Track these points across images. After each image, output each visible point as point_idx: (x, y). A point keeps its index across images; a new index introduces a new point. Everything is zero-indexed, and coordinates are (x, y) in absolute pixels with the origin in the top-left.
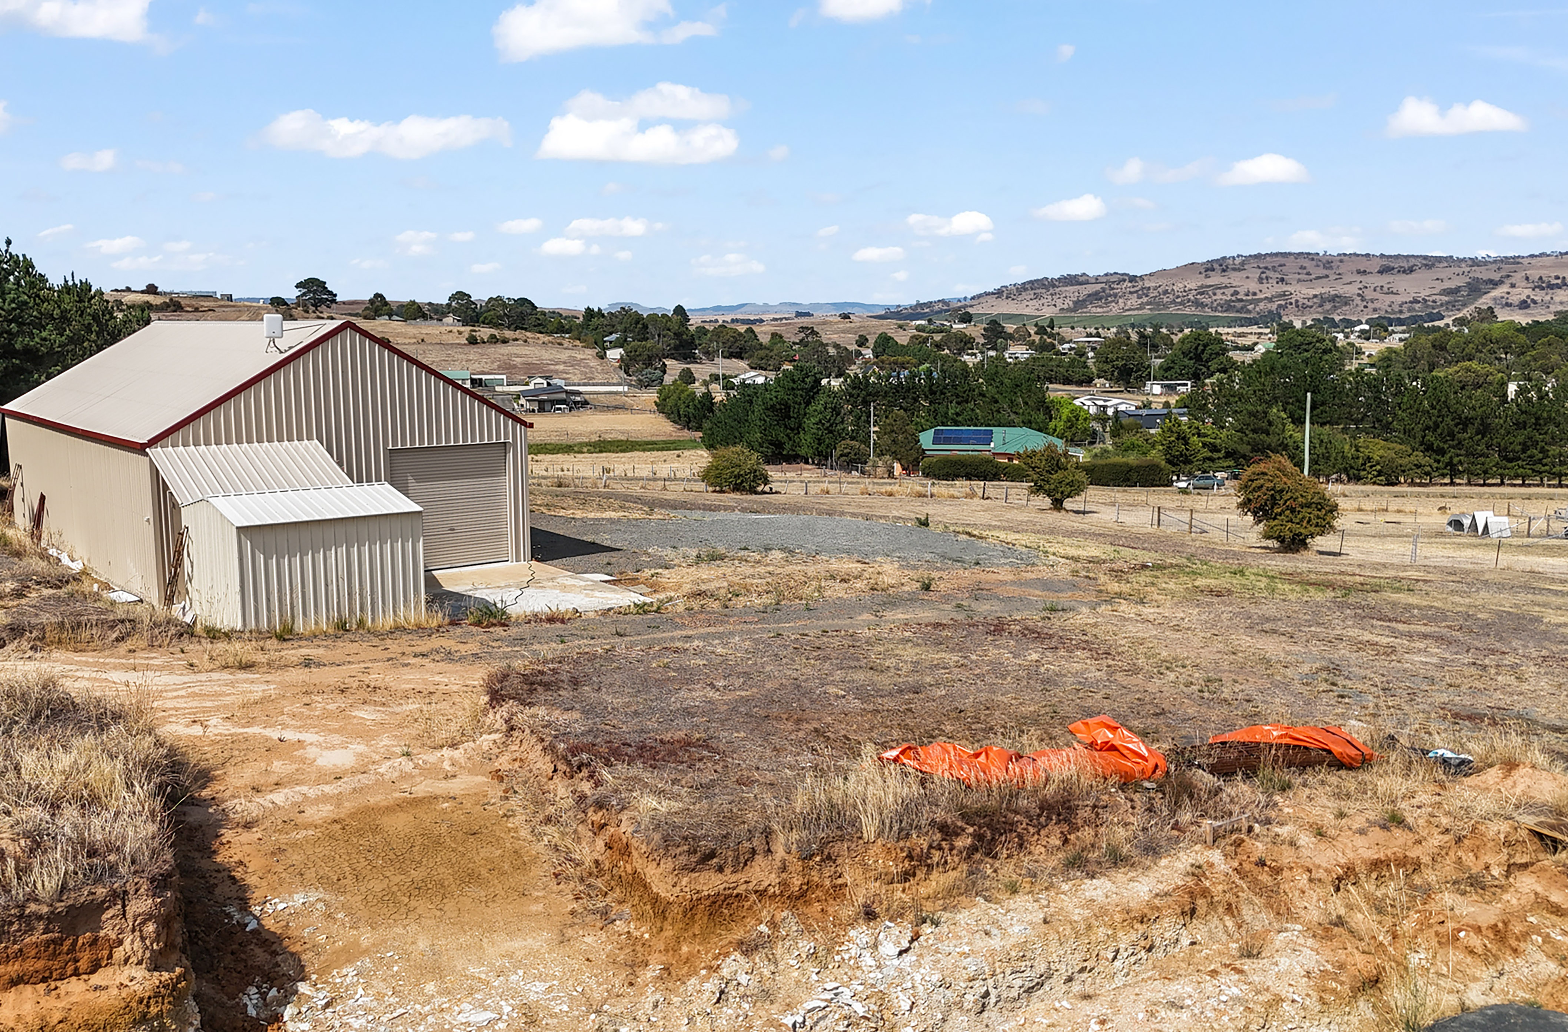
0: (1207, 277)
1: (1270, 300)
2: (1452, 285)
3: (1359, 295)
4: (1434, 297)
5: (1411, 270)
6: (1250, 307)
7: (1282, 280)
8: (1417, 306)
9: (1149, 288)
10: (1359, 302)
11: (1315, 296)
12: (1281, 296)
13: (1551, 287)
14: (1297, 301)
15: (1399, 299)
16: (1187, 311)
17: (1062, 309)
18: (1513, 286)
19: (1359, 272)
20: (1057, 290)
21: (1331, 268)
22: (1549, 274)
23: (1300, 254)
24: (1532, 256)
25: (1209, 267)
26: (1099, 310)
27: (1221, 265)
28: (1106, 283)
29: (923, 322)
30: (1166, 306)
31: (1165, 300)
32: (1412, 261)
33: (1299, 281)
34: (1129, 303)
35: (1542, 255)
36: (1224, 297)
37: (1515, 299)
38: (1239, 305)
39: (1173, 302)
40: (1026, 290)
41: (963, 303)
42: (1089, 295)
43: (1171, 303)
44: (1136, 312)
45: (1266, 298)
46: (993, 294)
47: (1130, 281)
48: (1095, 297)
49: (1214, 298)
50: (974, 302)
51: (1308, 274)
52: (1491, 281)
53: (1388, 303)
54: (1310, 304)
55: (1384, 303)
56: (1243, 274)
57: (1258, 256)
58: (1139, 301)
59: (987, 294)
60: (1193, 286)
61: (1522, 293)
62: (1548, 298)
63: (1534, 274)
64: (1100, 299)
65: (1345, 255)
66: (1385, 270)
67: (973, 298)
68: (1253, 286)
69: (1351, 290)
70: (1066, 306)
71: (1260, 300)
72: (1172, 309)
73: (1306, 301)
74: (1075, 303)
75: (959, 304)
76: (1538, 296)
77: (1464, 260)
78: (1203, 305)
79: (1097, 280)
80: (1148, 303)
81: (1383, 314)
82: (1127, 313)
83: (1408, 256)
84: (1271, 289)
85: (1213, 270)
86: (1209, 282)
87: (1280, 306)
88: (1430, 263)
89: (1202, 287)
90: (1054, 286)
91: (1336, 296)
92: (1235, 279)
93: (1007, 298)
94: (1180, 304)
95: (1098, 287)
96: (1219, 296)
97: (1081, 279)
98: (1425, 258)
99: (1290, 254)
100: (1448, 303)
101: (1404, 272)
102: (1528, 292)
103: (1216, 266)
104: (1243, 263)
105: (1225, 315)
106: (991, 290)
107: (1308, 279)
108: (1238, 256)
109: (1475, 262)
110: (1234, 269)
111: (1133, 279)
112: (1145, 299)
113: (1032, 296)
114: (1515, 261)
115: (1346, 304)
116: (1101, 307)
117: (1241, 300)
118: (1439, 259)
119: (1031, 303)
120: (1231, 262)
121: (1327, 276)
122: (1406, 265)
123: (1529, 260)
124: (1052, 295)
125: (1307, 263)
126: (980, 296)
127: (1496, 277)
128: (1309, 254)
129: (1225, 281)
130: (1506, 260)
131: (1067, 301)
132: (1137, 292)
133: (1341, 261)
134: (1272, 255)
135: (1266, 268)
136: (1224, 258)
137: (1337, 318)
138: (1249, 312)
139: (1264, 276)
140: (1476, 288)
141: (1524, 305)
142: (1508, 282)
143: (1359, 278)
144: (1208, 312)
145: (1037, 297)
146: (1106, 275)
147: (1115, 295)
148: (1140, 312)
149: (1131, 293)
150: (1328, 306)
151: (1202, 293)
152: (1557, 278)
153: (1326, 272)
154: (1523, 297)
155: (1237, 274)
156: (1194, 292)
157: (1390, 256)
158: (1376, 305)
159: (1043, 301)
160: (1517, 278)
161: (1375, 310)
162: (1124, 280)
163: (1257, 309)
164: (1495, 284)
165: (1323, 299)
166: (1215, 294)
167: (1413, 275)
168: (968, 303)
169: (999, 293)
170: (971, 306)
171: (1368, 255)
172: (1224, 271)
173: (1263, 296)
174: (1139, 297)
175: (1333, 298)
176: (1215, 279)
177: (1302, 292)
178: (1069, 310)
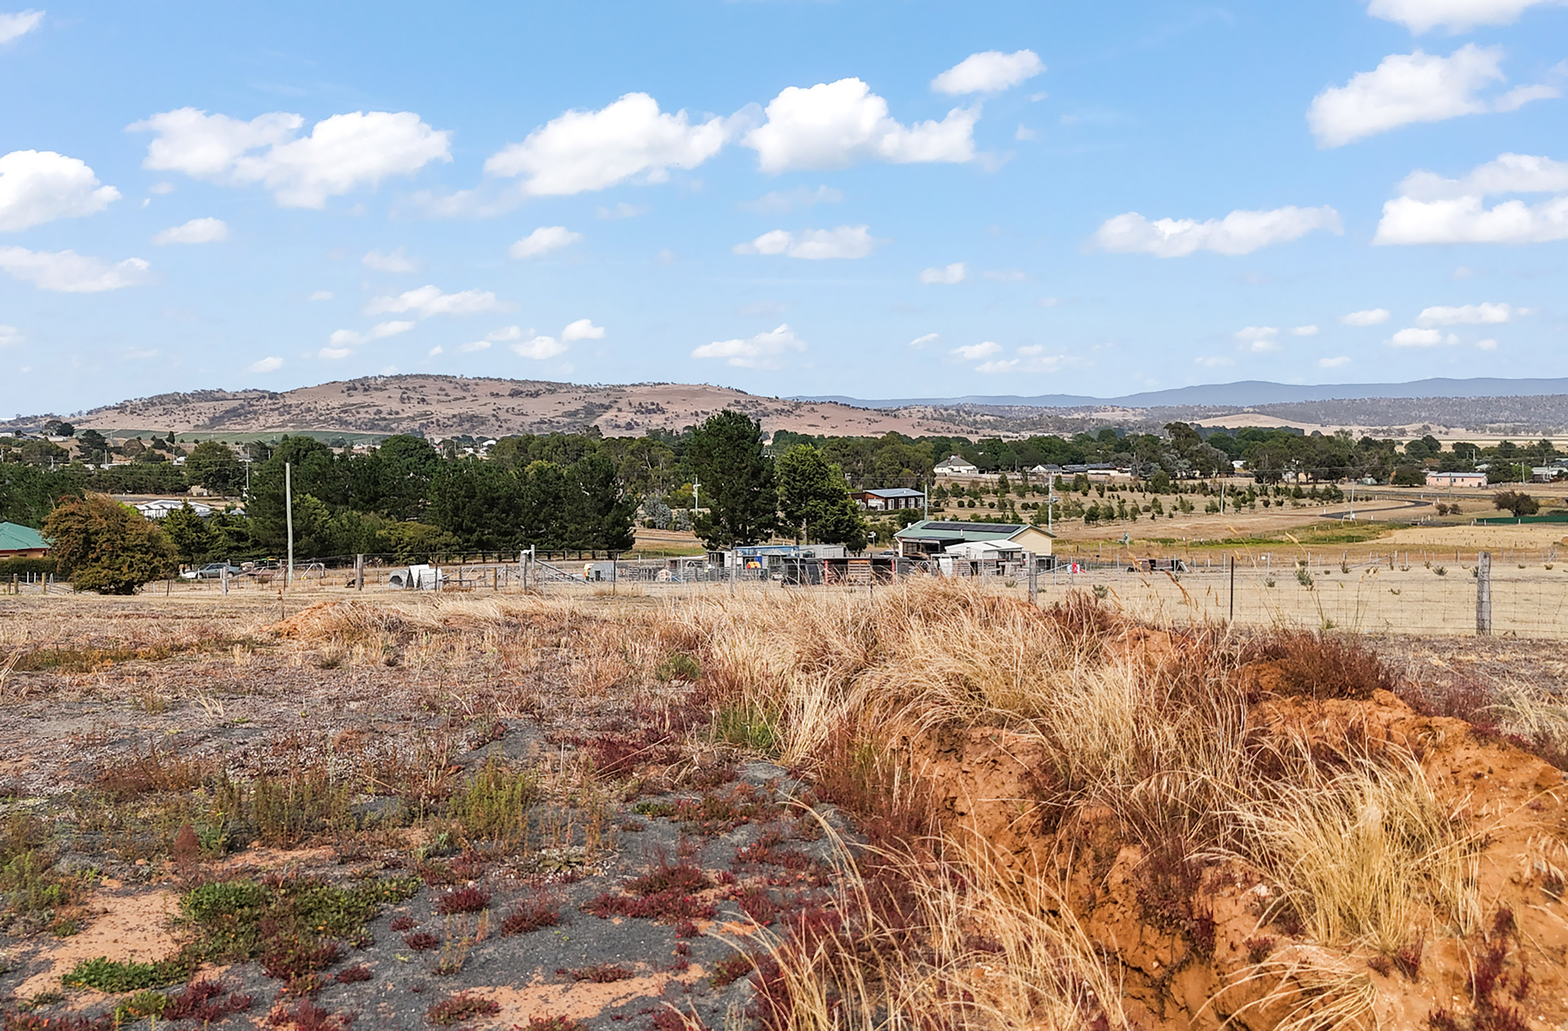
0: (349, 395)
1: (413, 419)
2: (572, 408)
3: (494, 416)
4: (557, 419)
5: (537, 394)
6: (394, 426)
7: (423, 400)
8: (544, 426)
9: (290, 406)
10: (495, 423)
11: (454, 416)
12: (422, 415)
13: (649, 411)
14: (438, 421)
15: (528, 420)
16: (331, 429)
17: (197, 426)
18: (620, 410)
19: (492, 394)
20: (190, 406)
21: (467, 390)
22: (646, 401)
23: (438, 377)
24: (633, 385)
25: (351, 387)
26: (238, 427)
27: (364, 385)
28: (244, 400)
29: (10, 435)
30: (309, 424)
31: (308, 418)
32: (539, 387)
33: (439, 401)
34: (270, 420)
35: (641, 384)
36: (368, 416)
37: (622, 422)
38: (383, 423)
39: (317, 420)
40: (154, 405)
41: (78, 417)
42: (227, 412)
43: (314, 421)
44: (278, 430)
45: (409, 417)
46: (114, 408)
47: (271, 398)
48: (233, 413)
49: (358, 416)
50: (90, 417)
51: (447, 395)
52: (602, 405)
53: (519, 423)
54: (450, 423)
55: (516, 422)
56: (385, 394)
57: (398, 377)
58: (281, 419)
59: (108, 409)
60: (335, 404)
61: (626, 417)
62: (646, 421)
63: (636, 401)
64: (239, 416)
65: (480, 378)
66: (515, 394)
67: (90, 413)
68: (396, 406)
69: (486, 411)
70: (201, 423)
71: (404, 419)
72: (316, 427)
73: (446, 421)
74: (211, 419)
75: (73, 419)
76: (640, 419)
77: (580, 387)
78: (347, 423)
79: (235, 397)
80: (290, 421)
81: (515, 433)
82: (269, 431)
83: (534, 382)
84: (412, 409)
85: (356, 389)
86: (352, 400)
87: (422, 425)
88: (553, 388)
89: (345, 405)
90: (186, 401)
91: (473, 416)
92: (377, 398)
93: (132, 413)
94: (324, 421)
95: (236, 404)
96: (362, 415)
97: (217, 395)
98: (549, 384)
99: (429, 376)
100: (569, 424)
101: (531, 395)
102: (631, 415)
103: (358, 385)
104: (385, 384)
105: (369, 433)
106: (113, 404)
107: (445, 397)
108: (380, 376)
109: (589, 390)
110: (376, 389)
111: (273, 396)
112: (287, 417)
113: (161, 412)
114: (620, 389)
115: (483, 423)
116: (240, 424)
117: (385, 419)
118: (560, 385)
119: (160, 419)
120: (373, 382)
121: (464, 398)
122: (533, 389)
123: (632, 389)
124: (185, 411)
125: (446, 386)
126: (98, 411)
127: (606, 402)
128: (446, 377)
129: (368, 400)
130: (613, 388)
131: (202, 417)
132: (277, 409)
133: (477, 384)
134: (411, 376)
135: (407, 389)
136: (366, 378)
137: (475, 437)
138: (392, 430)
139: (405, 396)
140: (591, 411)
141: (629, 426)
142: (615, 406)
143: (493, 400)
144: (353, 430)
145: (166, 412)
146: (245, 391)
147: (255, 412)
148: (283, 430)
149: (271, 410)
150: (467, 425)
151: (346, 412)
152: (653, 404)
153: (464, 394)
154: (628, 420)
155: (379, 393)
156: (338, 411)
157: (519, 382)
158: (509, 425)
159: (174, 417)
160: (622, 404)
161: (508, 429)
162: (264, 397)
163: (401, 428)
164: (608, 408)
165: (461, 419)
166: (358, 413)
167: (539, 399)
168: (84, 417)
171: (499, 380)
172: (366, 390)
173: (405, 415)
174: (281, 415)
175: (471, 418)
176: (358, 398)
177: (442, 411)
178: (205, 426)
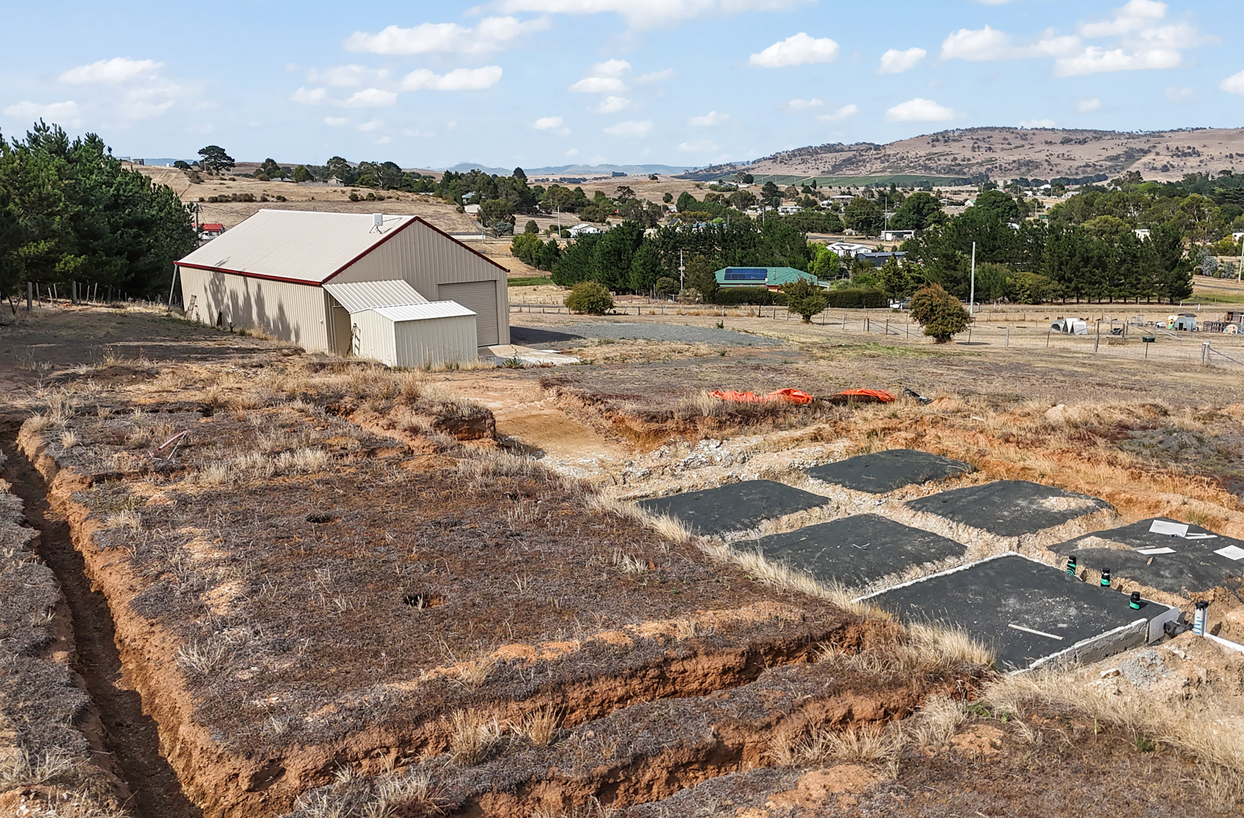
0: (933, 146)
1: (981, 164)
2: (1113, 153)
3: (1047, 161)
4: (1101, 163)
5: (1085, 141)
6: (966, 170)
7: (990, 149)
8: (1089, 169)
9: (889, 155)
10: (1047, 166)
11: (1014, 162)
12: (988, 161)
13: (1185, 155)
14: (1001, 166)
15: (1076, 164)
16: (918, 173)
17: (824, 172)
18: (1158, 154)
19: (1046, 143)
20: (819, 156)
21: (1026, 139)
22: (1183, 145)
23: (1003, 128)
24: (1172, 131)
25: (935, 139)
26: (852, 172)
27: (943, 137)
28: (856, 151)
29: (715, 183)
30: (902, 169)
31: (902, 164)
32: (1086, 135)
33: (1002, 149)
34: (874, 166)
35: (1180, 130)
36: (946, 162)
37: (1158, 165)
38: (957, 168)
39: (908, 166)
40: (795, 156)
41: (746, 166)
42: (844, 161)
43: (906, 167)
44: (879, 174)
45: (978, 163)
46: (770, 159)
47: (875, 150)
48: (849, 162)
49: (939, 163)
50: (755, 166)
51: (1009, 144)
52: (1142, 150)
53: (1067, 167)
54: (1010, 168)
55: (1065, 166)
56: (961, 144)
57: (972, 130)
58: (882, 166)
59: (765, 159)
60: (922, 153)
61: (1163, 160)
62: (1182, 163)
63: (1173, 145)
64: (853, 164)
65: (1037, 129)
66: (1066, 141)
67: (754, 162)
68: (968, 154)
69: (1040, 157)
70: (826, 170)
71: (973, 165)
72: (907, 172)
73: (1007, 165)
74: (833, 167)
75: (743, 167)
76: (1176, 161)
77: (1123, 134)
78: (930, 169)
79: (850, 148)
80: (889, 167)
81: (1063, 175)
82: (873, 175)
83: (1083, 130)
84: (981, 156)
85: (938, 141)
86: (935, 150)
87: (988, 169)
88: (1099, 135)
89: (929, 154)
90: (817, 153)
91: (1030, 161)
92: (954, 148)
93: (781, 162)
94: (913, 167)
95: (851, 154)
96: (942, 162)
97: (838, 148)
98: (1095, 132)
99: (996, 128)
100: (1111, 167)
101: (1080, 143)
102: (1168, 159)
103: (940, 138)
104: (960, 136)
105: (947, 176)
106: (768, 156)
107: (1009, 147)
108: (957, 130)
109: (1131, 136)
110: (954, 140)
111: (877, 147)
112: (886, 164)
113: (800, 161)
114: (1159, 134)
115: (1037, 167)
116: (853, 170)
117: (959, 165)
118: (1105, 133)
119: (799, 167)
120: (951, 134)
121: (1023, 146)
122: (1081, 137)
123: (1170, 134)
124: (815, 160)
125: (1009, 136)
126: (759, 161)
127: (1146, 147)
128: (1009, 128)
129: (947, 150)
130: (1153, 134)
131: (827, 165)
132: (880, 158)
133: (1034, 134)
134: (982, 129)
135: (978, 139)
136: (946, 131)
137: (1030, 179)
138: (964, 174)
139: (976, 145)
140: (1131, 156)
141: (1165, 169)
142: (1154, 151)
143: (1047, 147)
144: (934, 174)
145: (804, 161)
146: (857, 144)
147: (864, 161)
148: (883, 174)
149: (875, 159)
150: (1024, 169)
151: (929, 159)
152: (1189, 148)
153: (1023, 142)
154: (1165, 163)
155: (956, 144)
156: (924, 159)
157: (1070, 131)
158: (1059, 168)
159: (809, 165)
160: (1161, 148)
161: (1058, 172)
162: (871, 149)
163: (971, 172)
164: (1145, 152)
165: (1020, 164)
166: (939, 160)
167: (1086, 145)
168: (750, 166)
169: (774, 159)
170: (753, 169)
171: (1053, 129)
172: (946, 141)
173: (974, 161)
174: (882, 162)
175: (1028, 163)
176: (940, 148)
177: (1004, 157)
178: (829, 172)
